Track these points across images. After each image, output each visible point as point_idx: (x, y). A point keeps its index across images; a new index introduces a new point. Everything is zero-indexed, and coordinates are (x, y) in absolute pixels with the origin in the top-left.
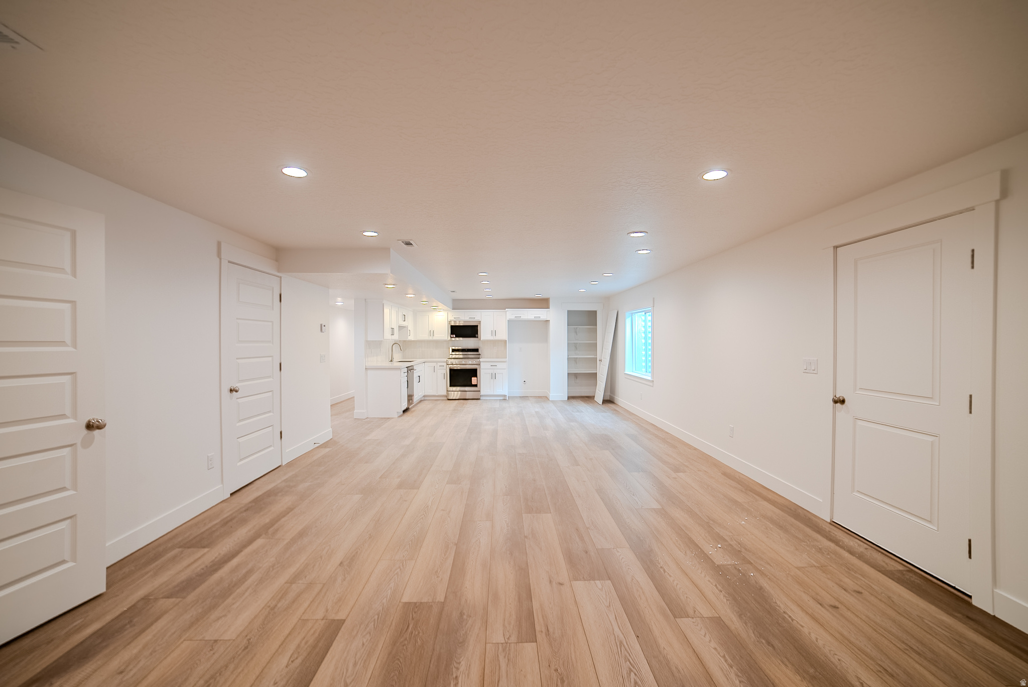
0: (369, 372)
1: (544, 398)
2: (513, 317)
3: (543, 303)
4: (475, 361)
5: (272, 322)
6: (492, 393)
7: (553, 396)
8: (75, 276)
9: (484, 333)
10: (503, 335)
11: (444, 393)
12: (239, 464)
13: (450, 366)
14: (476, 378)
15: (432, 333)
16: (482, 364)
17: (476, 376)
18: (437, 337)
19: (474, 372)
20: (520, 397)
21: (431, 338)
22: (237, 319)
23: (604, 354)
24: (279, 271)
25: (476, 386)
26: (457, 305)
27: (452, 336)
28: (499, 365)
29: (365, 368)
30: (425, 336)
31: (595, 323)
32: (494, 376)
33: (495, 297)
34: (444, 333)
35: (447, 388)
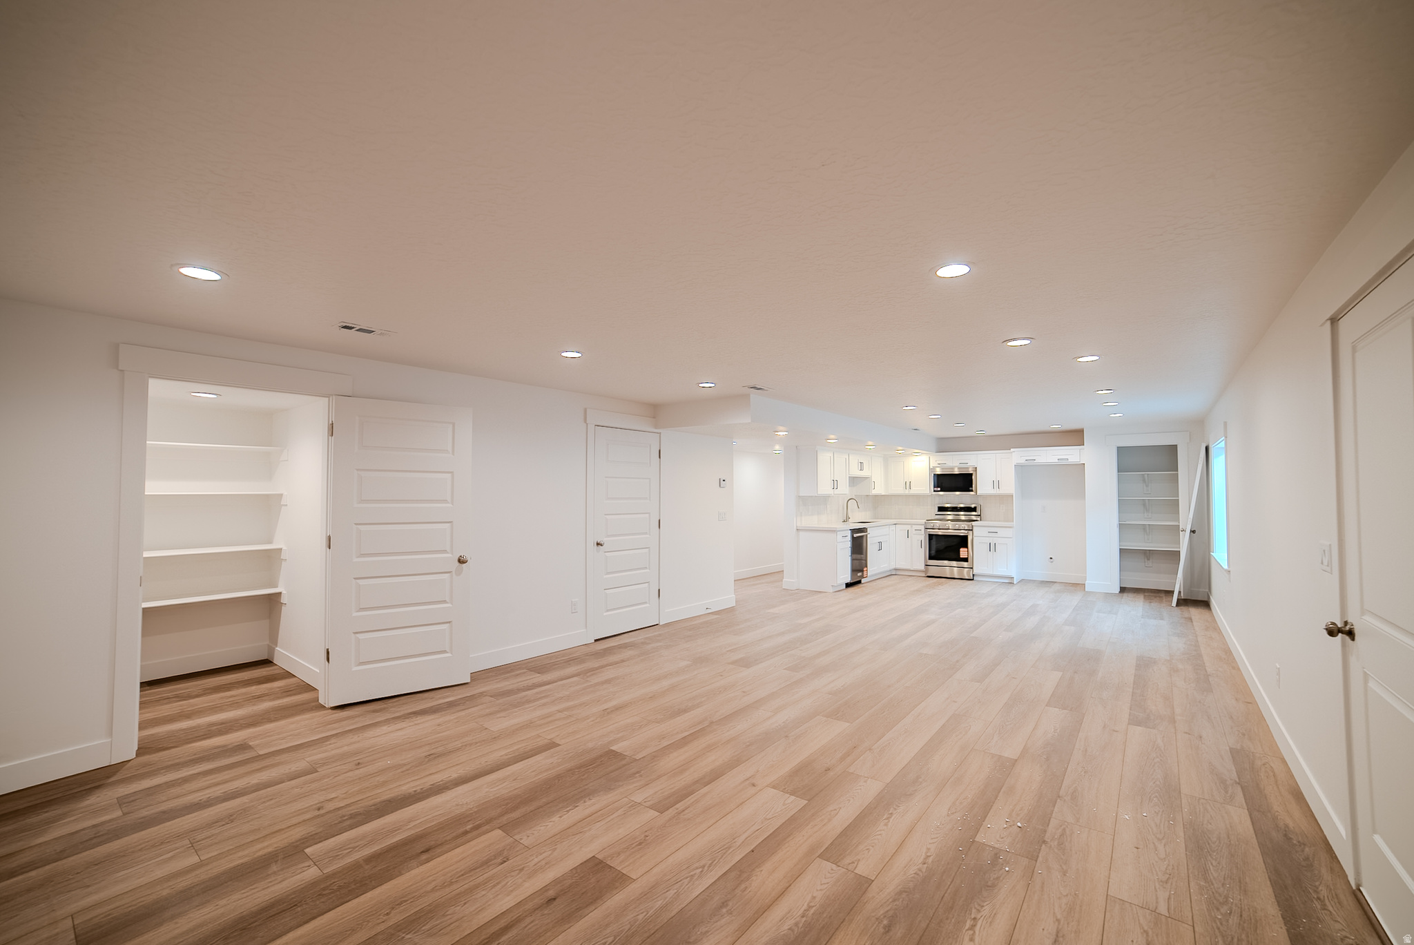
0: (801, 533)
1: (1078, 586)
2: (1022, 461)
3: (1075, 436)
4: (964, 525)
5: (650, 479)
6: (991, 573)
7: (1090, 585)
8: (454, 455)
9: (982, 485)
10: (1009, 486)
11: (922, 567)
12: (605, 614)
13: (929, 530)
14: (966, 550)
15: (908, 485)
16: (975, 529)
17: (966, 546)
18: (915, 490)
19: (963, 541)
20: (1042, 582)
21: (907, 492)
22: (606, 477)
23: (1186, 519)
24: (656, 428)
25: (966, 560)
26: (944, 445)
27: (936, 489)
28: (1001, 532)
29: (795, 528)
30: (899, 490)
31: (1174, 466)
32: (992, 547)
33: (987, 434)
34: (925, 486)
35: (926, 561)
